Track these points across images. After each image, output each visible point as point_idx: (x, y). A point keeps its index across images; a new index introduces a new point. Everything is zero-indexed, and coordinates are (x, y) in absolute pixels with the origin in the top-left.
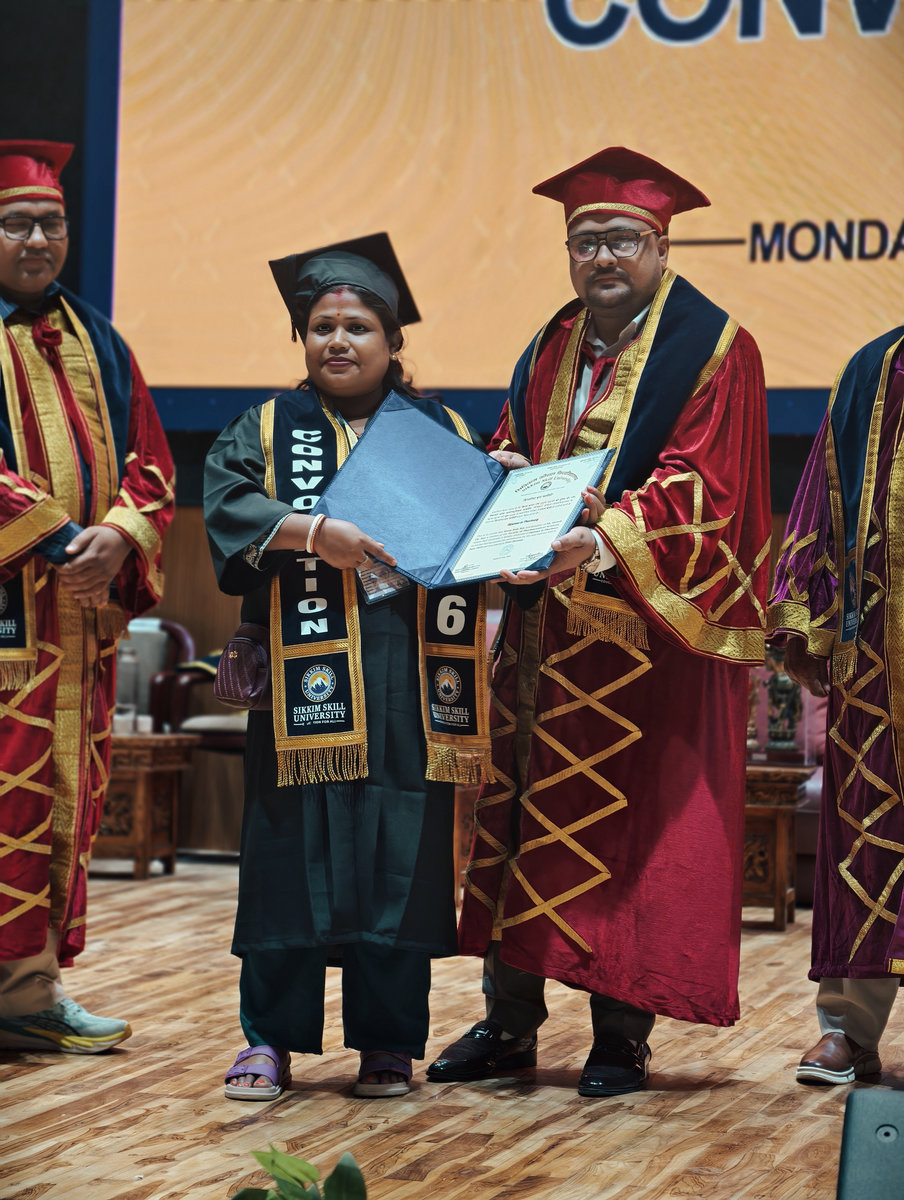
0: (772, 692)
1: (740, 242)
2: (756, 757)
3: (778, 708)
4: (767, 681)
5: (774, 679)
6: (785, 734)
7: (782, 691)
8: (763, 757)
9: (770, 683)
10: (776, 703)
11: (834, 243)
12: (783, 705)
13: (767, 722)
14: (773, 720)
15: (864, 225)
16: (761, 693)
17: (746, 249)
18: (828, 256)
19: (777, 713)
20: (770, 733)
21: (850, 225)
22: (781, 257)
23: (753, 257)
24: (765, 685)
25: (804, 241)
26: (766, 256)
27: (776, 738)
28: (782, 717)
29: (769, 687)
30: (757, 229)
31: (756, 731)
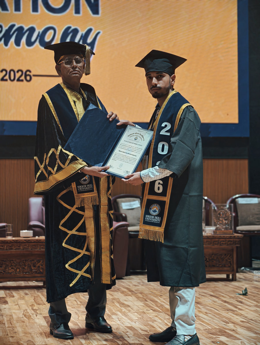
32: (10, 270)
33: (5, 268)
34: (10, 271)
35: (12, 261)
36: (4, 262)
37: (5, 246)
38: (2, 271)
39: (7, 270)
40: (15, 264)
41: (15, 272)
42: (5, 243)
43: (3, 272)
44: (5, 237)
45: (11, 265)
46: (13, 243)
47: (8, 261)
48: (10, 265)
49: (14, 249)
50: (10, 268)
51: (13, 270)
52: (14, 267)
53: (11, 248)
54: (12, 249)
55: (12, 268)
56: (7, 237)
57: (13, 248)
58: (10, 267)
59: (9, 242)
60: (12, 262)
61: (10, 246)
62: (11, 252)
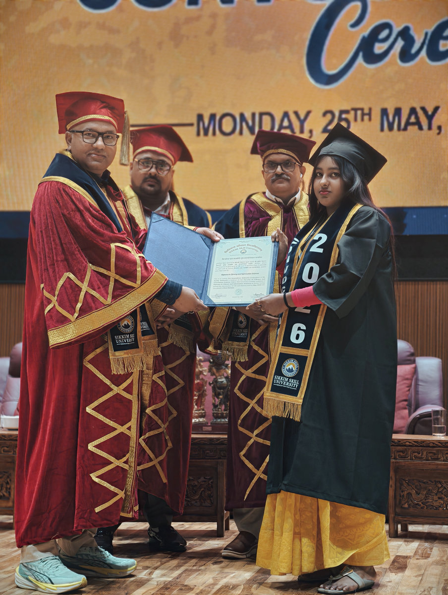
0: (214, 388)
1: (192, 125)
2: (205, 428)
3: (218, 398)
4: (211, 382)
5: (215, 381)
6: (222, 414)
7: (220, 388)
8: (210, 429)
9: (213, 383)
10: (216, 395)
11: (244, 125)
12: (221, 397)
13: (212, 407)
14: (215, 406)
15: (261, 114)
16: (209, 389)
17: (195, 128)
18: (241, 133)
19: (217, 401)
20: (213, 413)
21: (253, 115)
22: (214, 134)
23: (198, 134)
24: (210, 384)
25: (227, 125)
26: (206, 133)
27: (217, 416)
28: (220, 404)
29: (212, 385)
30: (200, 117)
31: (205, 413)
32: (437, 501)
33: (426, 497)
34: (435, 504)
35: (440, 483)
36: (423, 485)
37: (425, 453)
38: (420, 503)
39: (430, 501)
40: (445, 490)
41: (445, 505)
42: (424, 447)
43: (422, 505)
44: (430, 434)
45: (438, 491)
46: (440, 447)
47: (433, 482)
48: (435, 491)
49: (443, 459)
50: (436, 498)
51: (442, 502)
52: (443, 496)
53: (435, 457)
54: (437, 459)
55: (439, 498)
56: (433, 434)
57: (439, 457)
58: (436, 494)
59: (431, 445)
60: (440, 486)
61: (435, 454)
62: (438, 464)
